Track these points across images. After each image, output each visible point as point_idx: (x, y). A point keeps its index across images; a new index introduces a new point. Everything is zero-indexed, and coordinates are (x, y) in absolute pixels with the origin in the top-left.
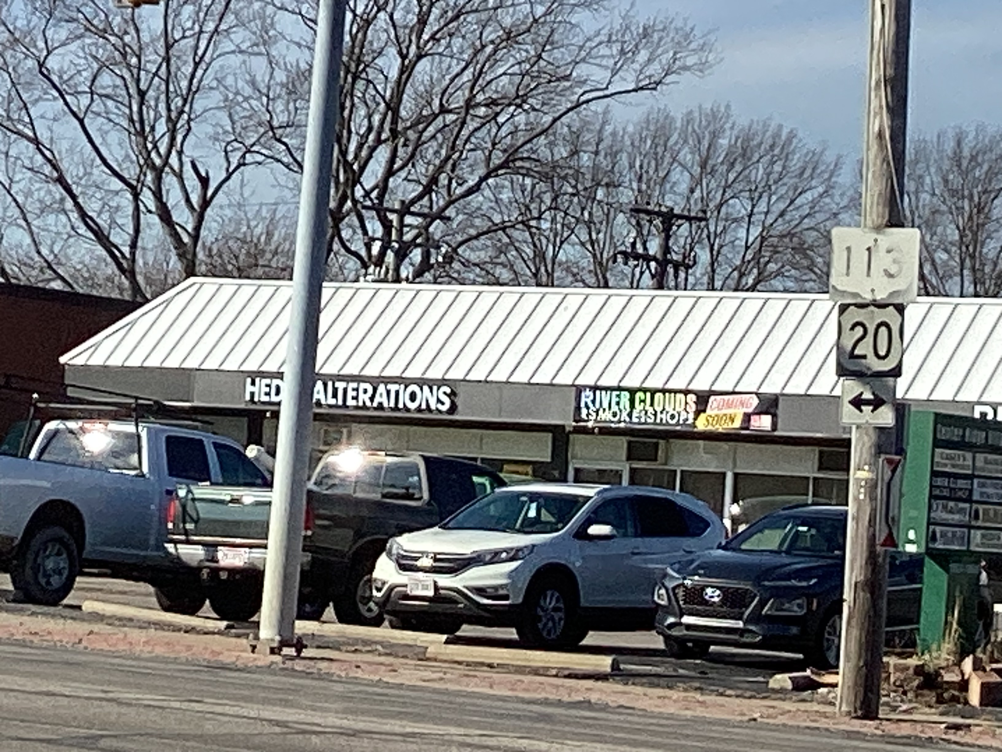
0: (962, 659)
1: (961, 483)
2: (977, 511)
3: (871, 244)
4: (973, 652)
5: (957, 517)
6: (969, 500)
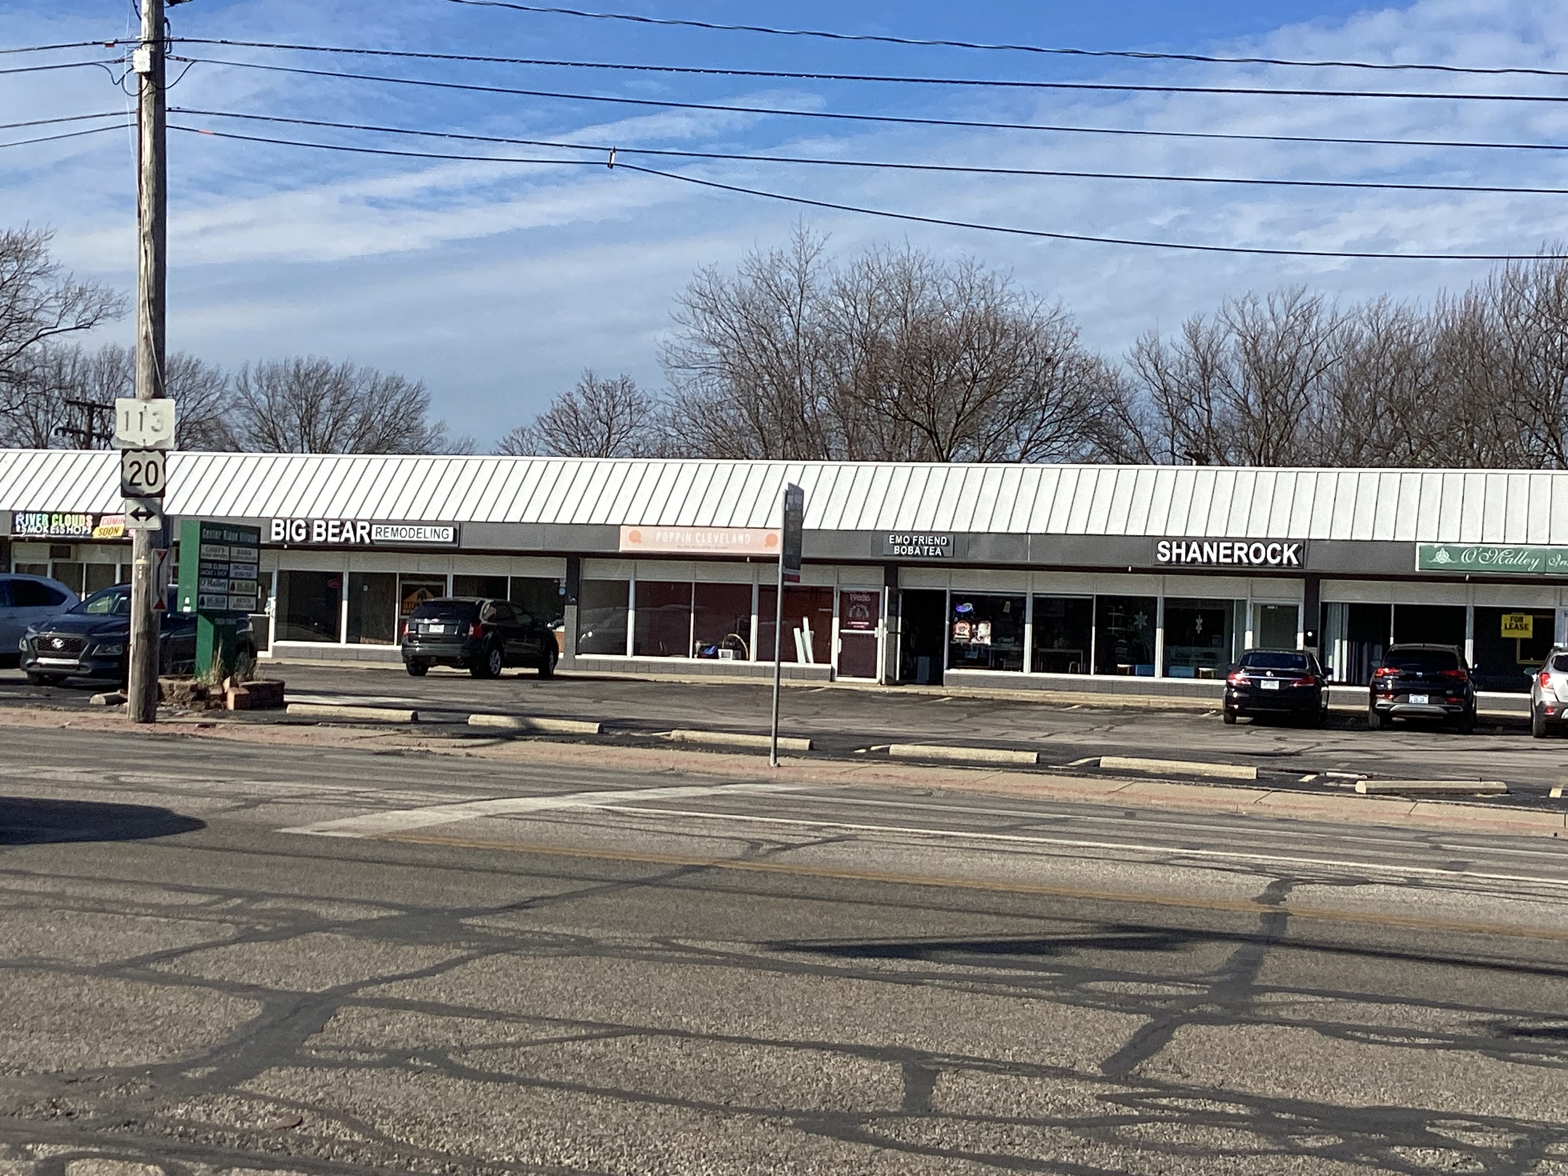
0: (224, 679)
1: (221, 566)
2: (233, 585)
3: (142, 410)
4: (231, 674)
5: (219, 589)
6: (227, 577)
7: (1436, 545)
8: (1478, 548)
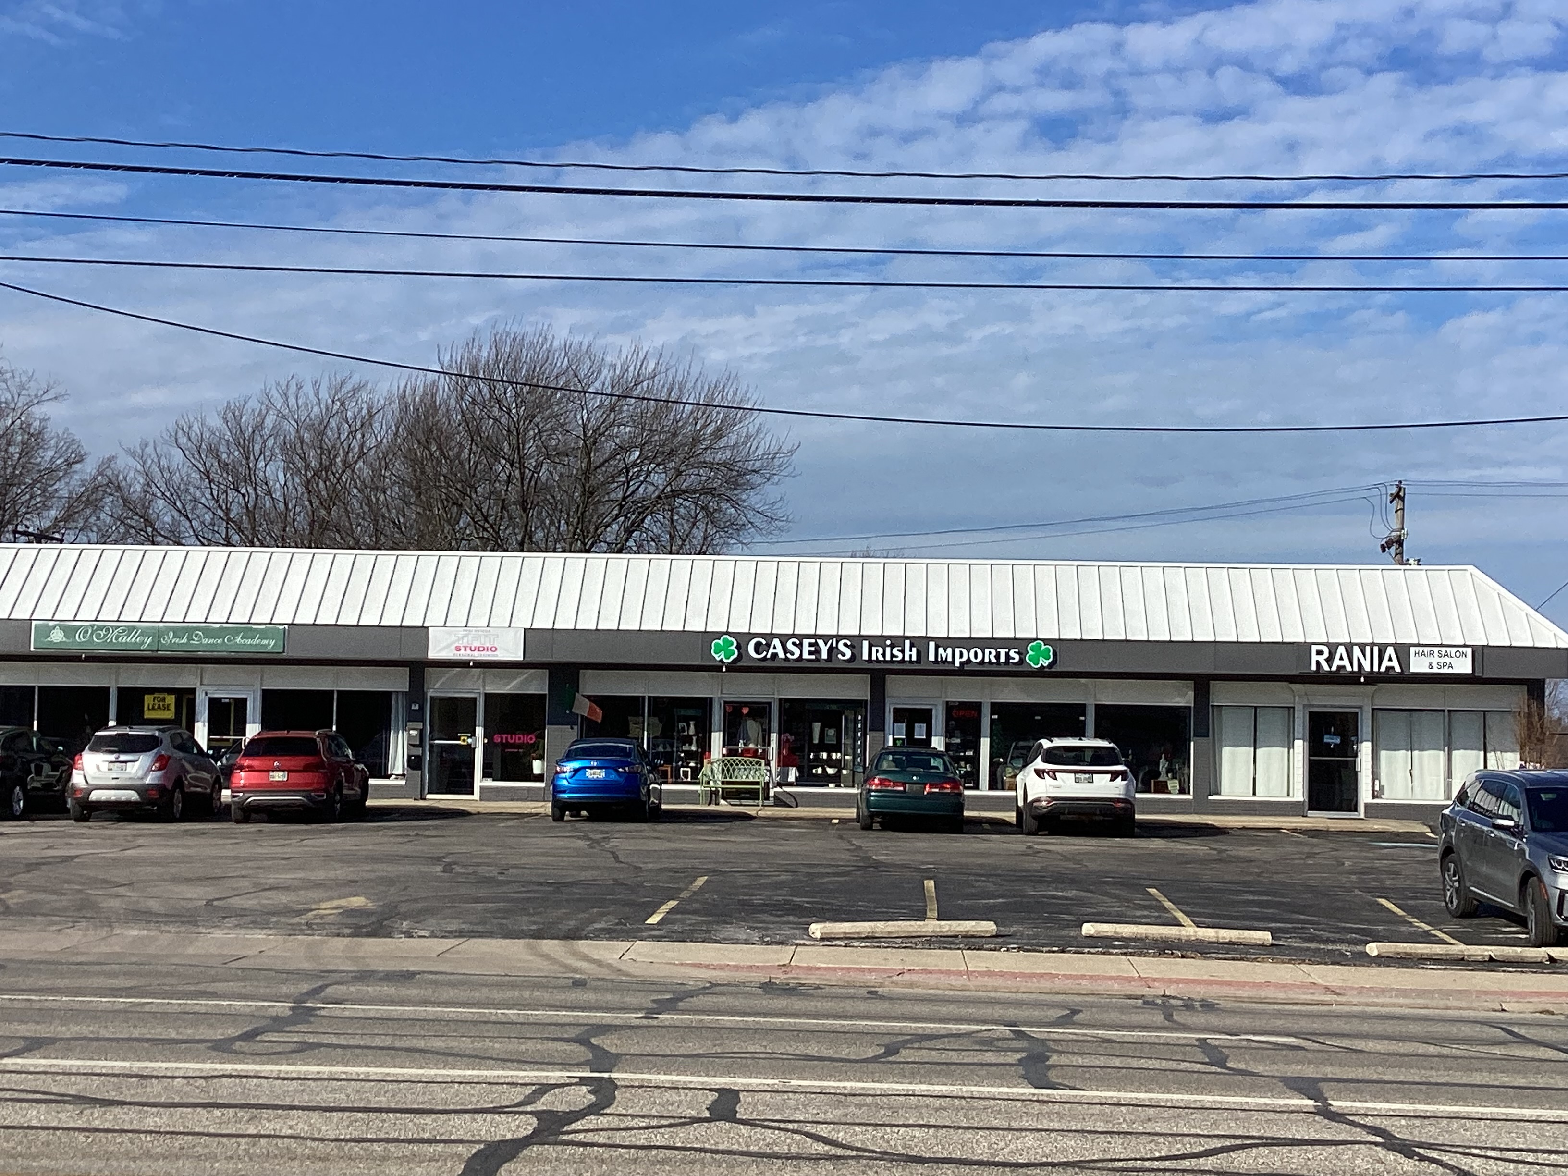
7: (51, 624)
8: (92, 626)
